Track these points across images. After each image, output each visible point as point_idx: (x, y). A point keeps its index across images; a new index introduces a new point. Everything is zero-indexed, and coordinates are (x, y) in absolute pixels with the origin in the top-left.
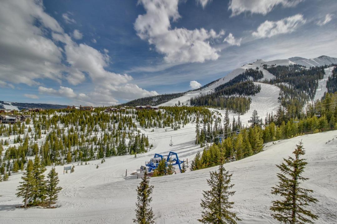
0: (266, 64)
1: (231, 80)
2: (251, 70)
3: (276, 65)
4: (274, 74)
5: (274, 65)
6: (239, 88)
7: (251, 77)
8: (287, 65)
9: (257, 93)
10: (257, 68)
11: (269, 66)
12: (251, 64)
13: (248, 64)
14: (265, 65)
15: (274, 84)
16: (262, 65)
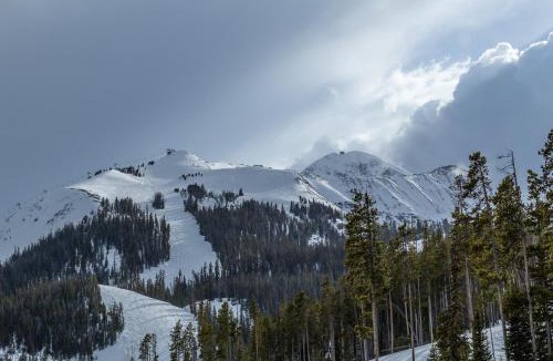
0: (199, 184)
1: (21, 252)
2: (125, 205)
3: (241, 194)
4: (215, 248)
5: (236, 192)
6: (26, 318)
7: (113, 250)
8: (283, 199)
9: (102, 346)
10: (158, 202)
11: (211, 195)
12: (137, 173)
13: (122, 171)
14: (196, 186)
15: (188, 307)
16: (184, 186)
